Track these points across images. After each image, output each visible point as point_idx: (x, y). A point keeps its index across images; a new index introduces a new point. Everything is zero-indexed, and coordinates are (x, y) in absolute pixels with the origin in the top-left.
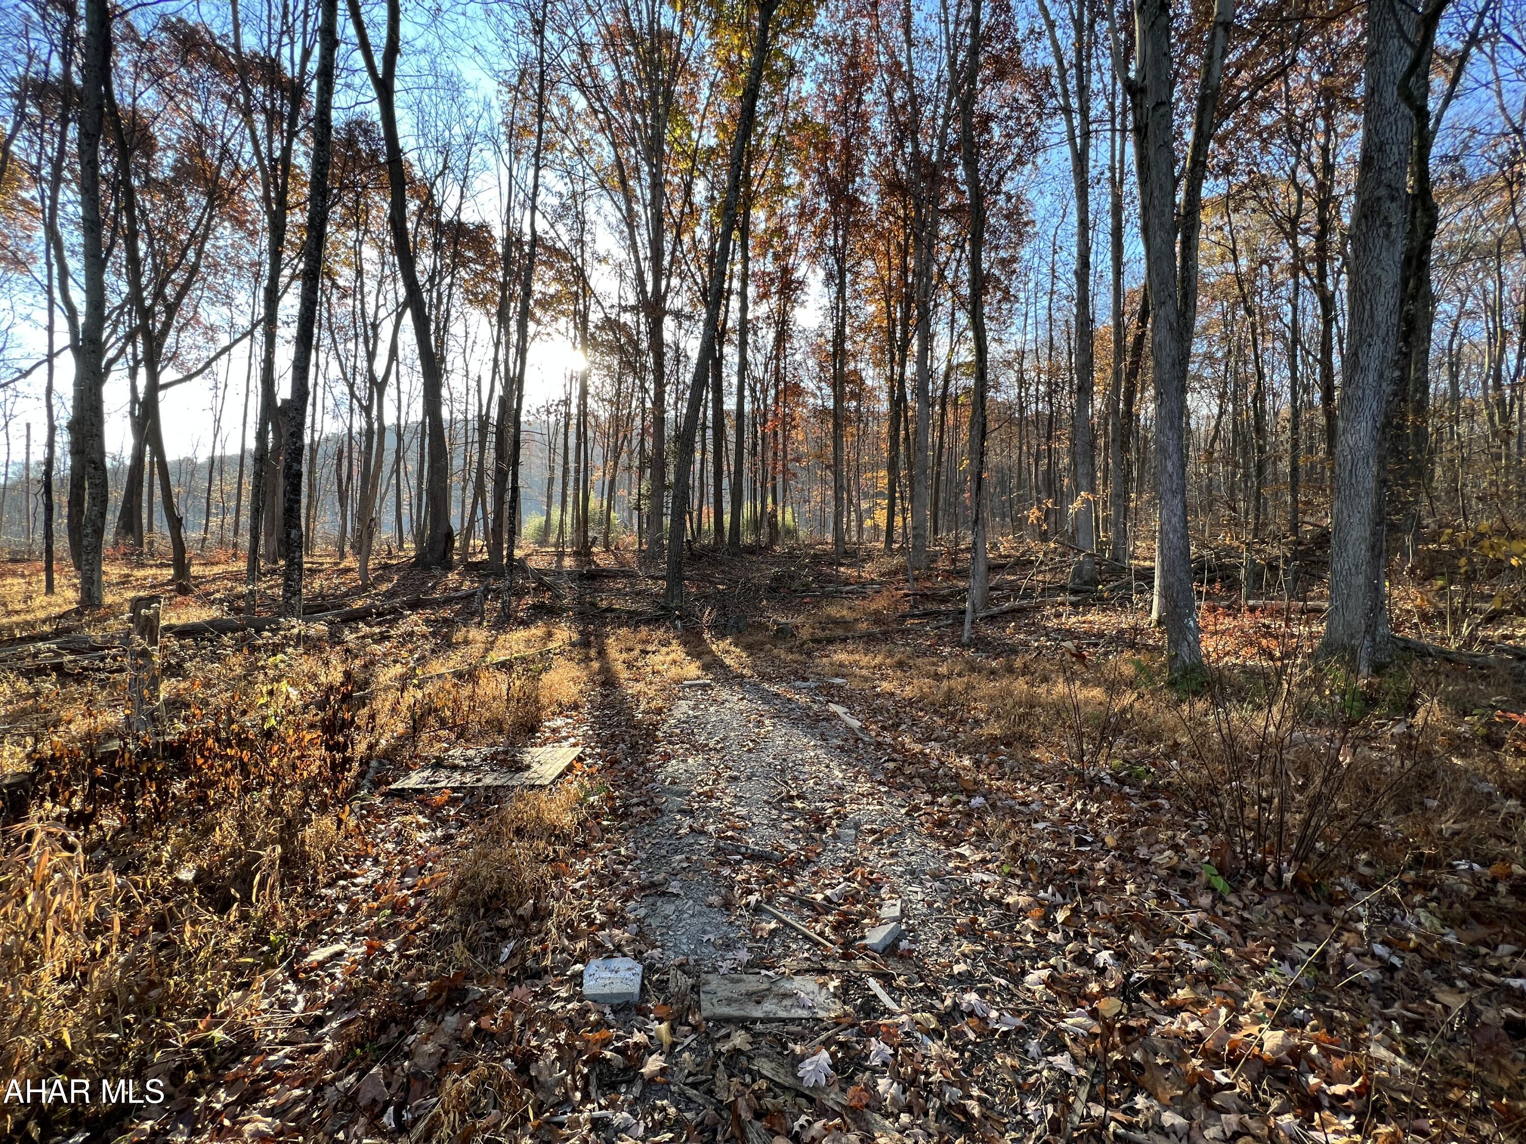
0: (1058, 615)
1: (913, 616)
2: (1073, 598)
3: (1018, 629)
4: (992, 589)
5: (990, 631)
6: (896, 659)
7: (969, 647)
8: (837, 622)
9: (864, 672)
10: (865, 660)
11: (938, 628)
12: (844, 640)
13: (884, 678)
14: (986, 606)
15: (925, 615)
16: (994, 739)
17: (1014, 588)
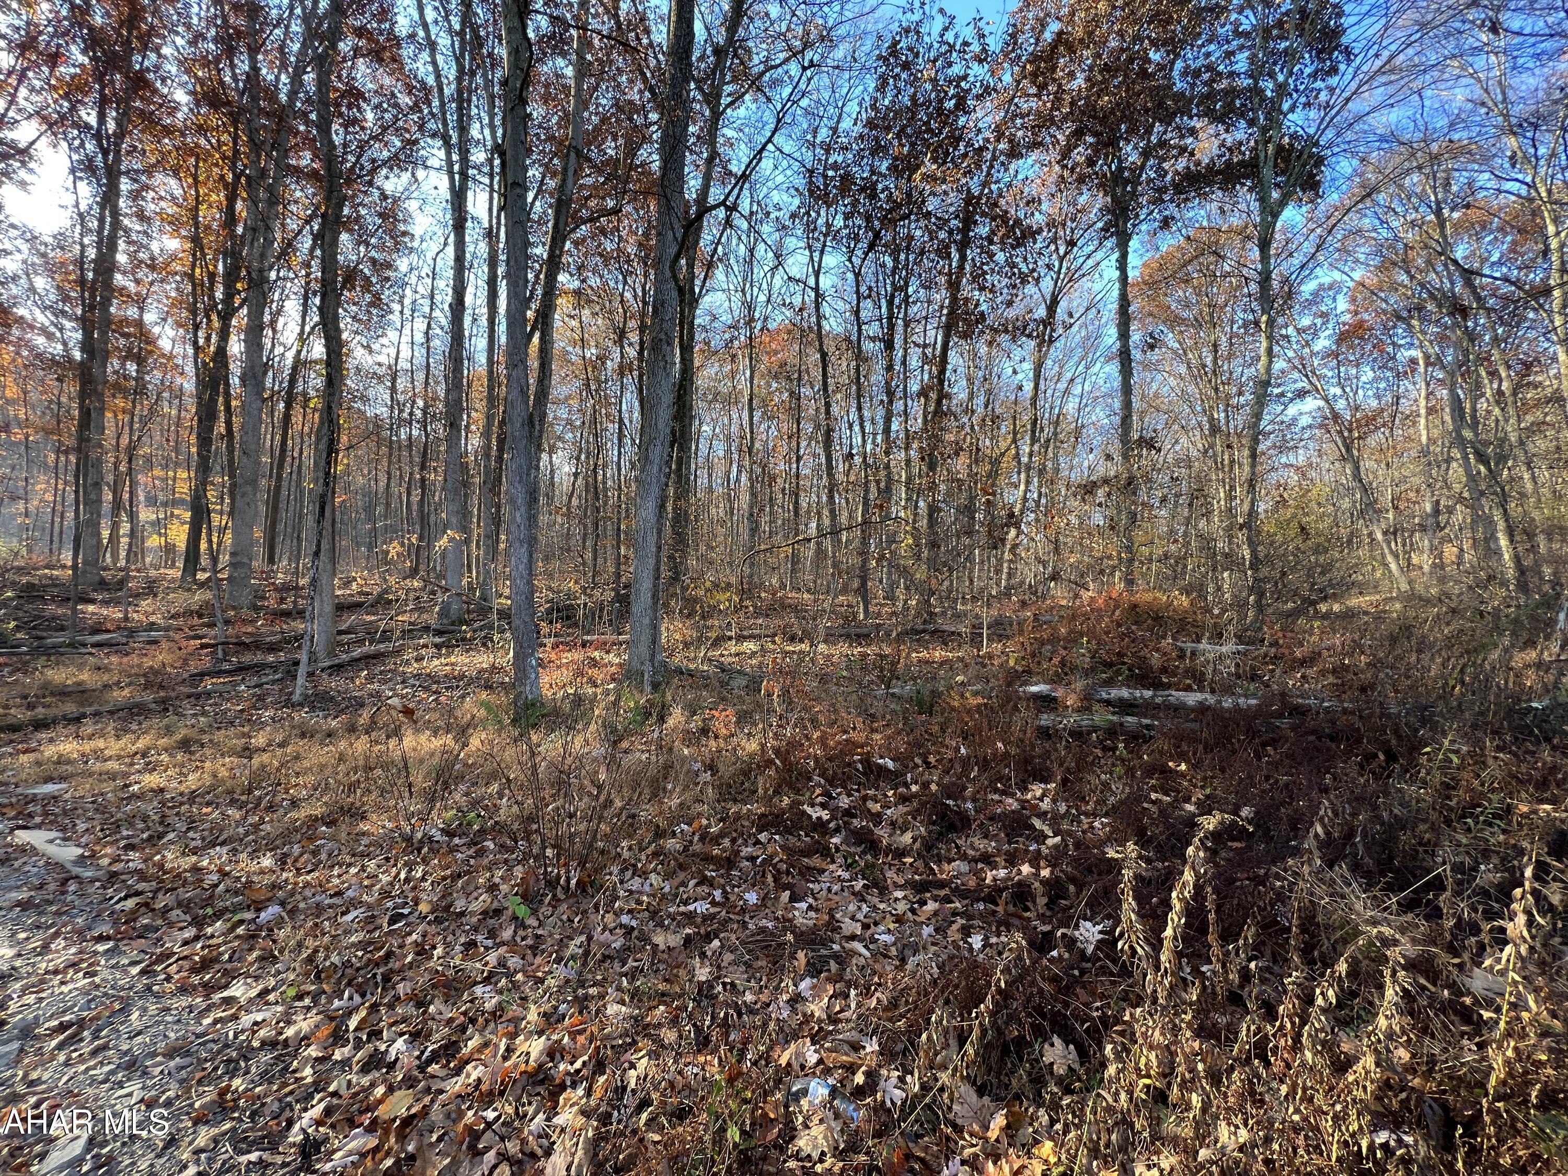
0: (419, 659)
1: (219, 673)
2: (438, 640)
3: (370, 679)
4: (340, 633)
5: (333, 684)
6: (178, 737)
7: (301, 705)
8: (63, 693)
9: (113, 765)
10: (113, 746)
11: (259, 686)
12: (77, 720)
13: (150, 768)
14: (331, 654)
15: (241, 669)
16: (314, 820)
17: (370, 632)
